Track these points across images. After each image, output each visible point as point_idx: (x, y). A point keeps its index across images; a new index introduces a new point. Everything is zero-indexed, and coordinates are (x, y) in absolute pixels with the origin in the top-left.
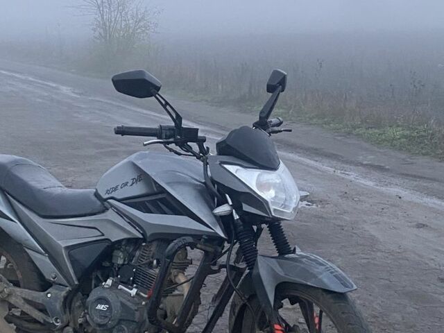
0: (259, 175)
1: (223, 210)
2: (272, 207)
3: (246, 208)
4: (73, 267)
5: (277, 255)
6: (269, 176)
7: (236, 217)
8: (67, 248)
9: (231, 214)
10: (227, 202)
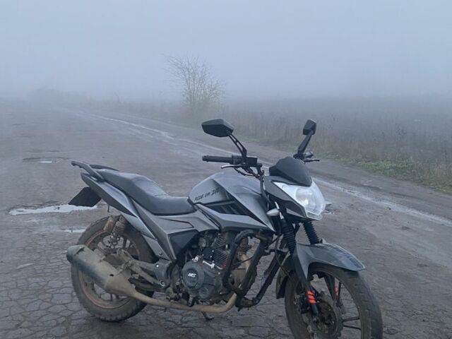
0: (298, 190)
1: (273, 212)
2: (307, 211)
3: (289, 211)
4: (173, 248)
5: (309, 244)
6: (304, 190)
7: (282, 217)
8: (169, 235)
9: (279, 215)
10: (276, 207)
